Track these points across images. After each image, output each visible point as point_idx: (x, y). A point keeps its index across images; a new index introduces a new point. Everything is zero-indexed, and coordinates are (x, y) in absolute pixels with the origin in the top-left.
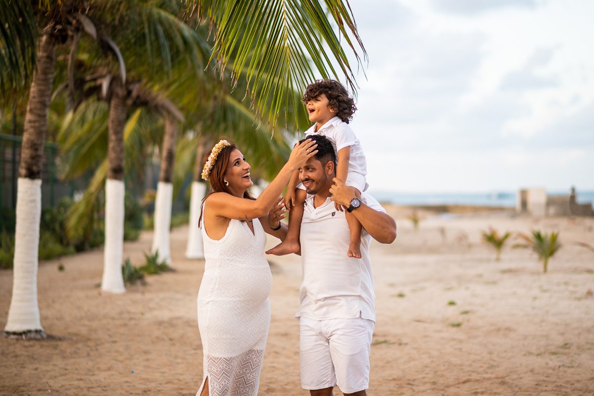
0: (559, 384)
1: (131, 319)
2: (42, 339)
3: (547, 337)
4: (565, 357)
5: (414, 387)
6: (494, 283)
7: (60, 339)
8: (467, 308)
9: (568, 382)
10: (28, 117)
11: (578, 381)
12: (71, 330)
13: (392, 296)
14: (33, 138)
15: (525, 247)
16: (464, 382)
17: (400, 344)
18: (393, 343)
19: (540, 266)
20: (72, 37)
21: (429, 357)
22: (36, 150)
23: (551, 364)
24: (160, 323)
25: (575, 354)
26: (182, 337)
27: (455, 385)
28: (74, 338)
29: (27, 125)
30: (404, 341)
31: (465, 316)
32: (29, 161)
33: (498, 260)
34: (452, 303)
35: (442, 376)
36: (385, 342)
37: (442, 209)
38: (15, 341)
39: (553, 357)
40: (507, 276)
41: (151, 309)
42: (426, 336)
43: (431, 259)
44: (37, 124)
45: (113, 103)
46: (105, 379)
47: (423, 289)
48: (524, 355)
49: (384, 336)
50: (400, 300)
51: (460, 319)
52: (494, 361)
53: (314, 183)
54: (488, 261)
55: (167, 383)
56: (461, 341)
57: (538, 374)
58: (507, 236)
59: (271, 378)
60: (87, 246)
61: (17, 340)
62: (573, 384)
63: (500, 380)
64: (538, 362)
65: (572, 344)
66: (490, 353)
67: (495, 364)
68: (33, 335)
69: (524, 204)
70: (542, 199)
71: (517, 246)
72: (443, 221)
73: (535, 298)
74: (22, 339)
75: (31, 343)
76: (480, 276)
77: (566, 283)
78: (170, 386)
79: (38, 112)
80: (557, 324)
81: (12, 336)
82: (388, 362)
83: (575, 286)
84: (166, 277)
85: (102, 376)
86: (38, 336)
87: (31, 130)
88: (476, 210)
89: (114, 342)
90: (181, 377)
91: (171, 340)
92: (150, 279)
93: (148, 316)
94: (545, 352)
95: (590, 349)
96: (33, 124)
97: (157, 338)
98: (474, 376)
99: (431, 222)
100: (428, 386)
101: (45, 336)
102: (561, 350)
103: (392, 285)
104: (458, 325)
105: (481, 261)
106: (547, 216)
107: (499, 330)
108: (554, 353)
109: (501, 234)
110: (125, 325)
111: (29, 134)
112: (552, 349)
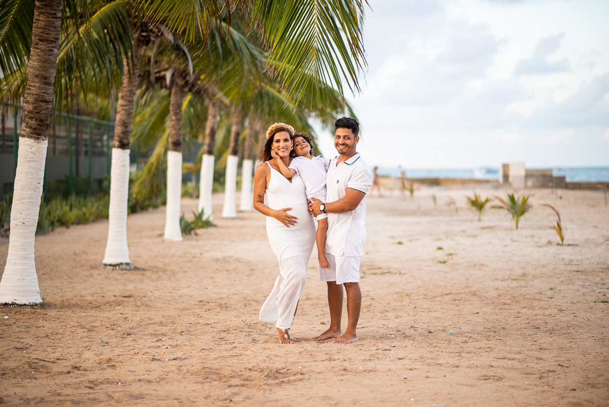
0: (514, 296)
1: (194, 257)
2: (131, 269)
3: (511, 270)
4: (523, 282)
5: (411, 297)
6: (475, 236)
7: (144, 270)
8: (452, 252)
9: (521, 294)
10: (120, 102)
11: (528, 294)
12: (150, 264)
13: (393, 244)
14: (124, 118)
15: (501, 207)
16: (447, 294)
17: (400, 274)
18: (396, 273)
19: (513, 224)
20: (154, 42)
21: (422, 281)
22: (126, 127)
23: (511, 285)
24: (217, 260)
25: (531, 280)
26: (235, 269)
27: (440, 296)
28: (155, 270)
29: (119, 109)
30: (403, 272)
31: (450, 257)
32: (121, 135)
33: (480, 220)
34: (440, 248)
35: (431, 291)
36: (389, 272)
37: (435, 182)
38: (111, 271)
39: (514, 282)
40: (485, 231)
41: (207, 251)
42: (420, 269)
43: (424, 219)
44: (127, 108)
45: (173, 90)
46: (188, 292)
47: (417, 240)
48: (492, 280)
49: (388, 269)
50: (400, 246)
51: (446, 258)
52: (470, 283)
53: (347, 147)
54: (471, 221)
55: (234, 294)
56: (446, 272)
57: (501, 290)
58: (487, 201)
59: (308, 292)
60: (138, 208)
61: (113, 269)
62: (524, 296)
63: (472, 293)
64: (501, 285)
65: (529, 274)
66: (467, 279)
67: (469, 285)
68: (124, 266)
69: (506, 177)
70: (523, 173)
71: (493, 207)
72: (435, 191)
73: (506, 246)
74: (116, 269)
75: (124, 272)
76: (464, 231)
77: (532, 236)
78: (236, 297)
79: (128, 98)
80: (520, 262)
81: (109, 267)
82: (392, 284)
83: (540, 238)
84: (211, 230)
85: (185, 291)
86: (128, 268)
87: (123, 112)
88: (465, 182)
89: (185, 272)
90: (243, 292)
91: (227, 271)
92: (199, 231)
93: (205, 255)
94: (508, 279)
95: (542, 277)
96: (124, 108)
97: (217, 269)
98: (454, 291)
99: (424, 192)
100: (421, 297)
101: (133, 267)
102: (520, 278)
103: (392, 237)
104: (444, 262)
105: (466, 221)
106: (526, 187)
107: (475, 265)
108: (514, 280)
109: (483, 198)
110: (190, 261)
111: (121, 115)
112: (514, 277)
